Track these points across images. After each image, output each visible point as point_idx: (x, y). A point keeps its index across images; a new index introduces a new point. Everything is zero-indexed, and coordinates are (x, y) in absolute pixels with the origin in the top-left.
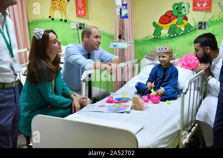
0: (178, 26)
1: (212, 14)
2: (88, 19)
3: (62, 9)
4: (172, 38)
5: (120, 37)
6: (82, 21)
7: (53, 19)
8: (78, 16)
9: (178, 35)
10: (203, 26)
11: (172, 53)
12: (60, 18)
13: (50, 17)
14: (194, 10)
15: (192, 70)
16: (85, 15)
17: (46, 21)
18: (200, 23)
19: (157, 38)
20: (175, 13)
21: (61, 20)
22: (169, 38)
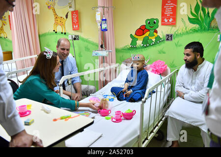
0: (150, 38)
1: (177, 28)
2: (81, 32)
3: (62, 25)
4: (145, 47)
5: (102, 46)
6: (77, 33)
7: (56, 32)
8: (74, 29)
9: (150, 45)
10: (170, 38)
11: (144, 61)
12: (61, 32)
13: (54, 31)
14: (162, 24)
15: (160, 74)
16: (78, 29)
17: (51, 34)
18: (168, 35)
19: (133, 47)
20: (148, 27)
21: (62, 33)
22: (143, 48)
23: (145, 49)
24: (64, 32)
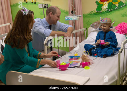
0: (114, 3)
2: (50, 1)
4: (110, 12)
5: (72, 12)
6: (46, 2)
7: (27, 2)
9: (114, 10)
12: (32, 1)
15: (125, 34)
21: (32, 3)
22: (108, 12)
23: (110, 13)
24: (34, 2)
